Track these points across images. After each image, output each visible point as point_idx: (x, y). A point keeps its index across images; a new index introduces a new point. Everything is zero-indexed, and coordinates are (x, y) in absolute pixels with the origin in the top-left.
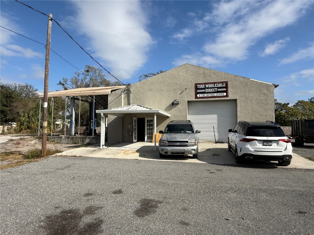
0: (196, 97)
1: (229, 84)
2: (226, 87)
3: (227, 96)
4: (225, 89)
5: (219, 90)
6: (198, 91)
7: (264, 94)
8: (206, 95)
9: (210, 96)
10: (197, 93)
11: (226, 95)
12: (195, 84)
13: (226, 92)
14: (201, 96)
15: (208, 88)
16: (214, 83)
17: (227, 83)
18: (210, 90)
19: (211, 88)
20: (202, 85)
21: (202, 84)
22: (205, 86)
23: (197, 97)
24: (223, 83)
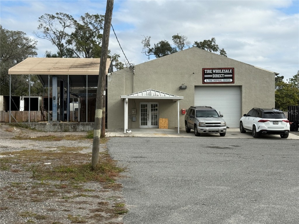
0: (204, 82)
1: (235, 70)
2: (233, 73)
4: (231, 76)
5: (226, 76)
6: (206, 76)
7: (266, 82)
8: (213, 81)
9: (217, 81)
10: (204, 78)
11: (232, 82)
12: (203, 69)
13: (232, 78)
14: (208, 81)
15: (215, 73)
16: (221, 69)
17: (233, 69)
18: (217, 76)
19: (218, 74)
21: (209, 69)
22: (212, 71)
24: (229, 69)
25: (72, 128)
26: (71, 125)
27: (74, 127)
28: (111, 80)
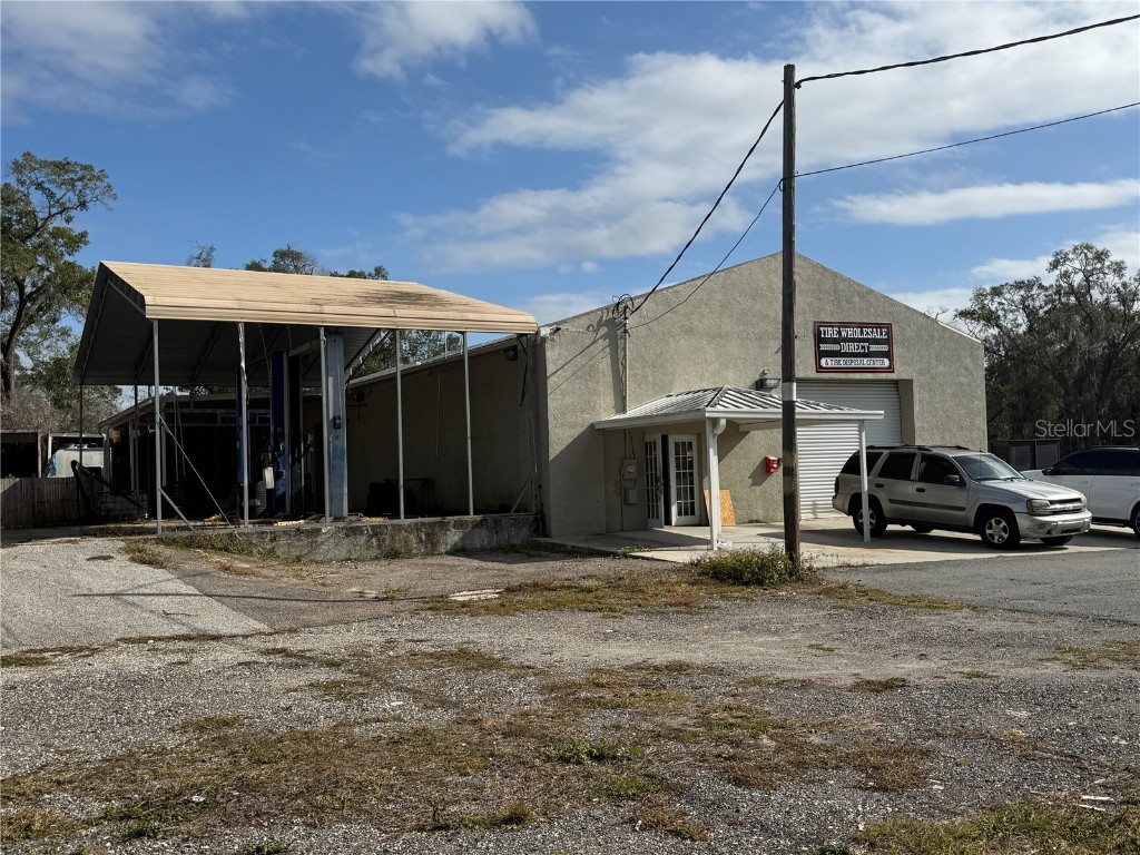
0: (819, 369)
1: (895, 329)
2: (889, 342)
3: (890, 369)
4: (884, 348)
5: (874, 348)
6: (824, 347)
7: (966, 369)
8: (842, 362)
9: (853, 365)
10: (820, 354)
11: (889, 367)
12: (815, 322)
13: (888, 355)
14: (830, 365)
15: (847, 340)
16: (861, 326)
17: (889, 327)
18: (852, 347)
19: (853, 340)
20: (832, 327)
21: (831, 325)
22: (839, 333)
23: (821, 367)
24: (878, 326)
25: (421, 541)
26: (419, 530)
27: (427, 535)
28: (556, 352)
